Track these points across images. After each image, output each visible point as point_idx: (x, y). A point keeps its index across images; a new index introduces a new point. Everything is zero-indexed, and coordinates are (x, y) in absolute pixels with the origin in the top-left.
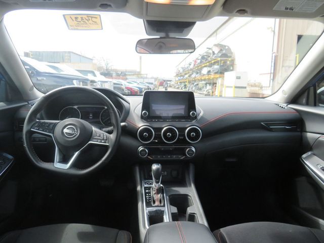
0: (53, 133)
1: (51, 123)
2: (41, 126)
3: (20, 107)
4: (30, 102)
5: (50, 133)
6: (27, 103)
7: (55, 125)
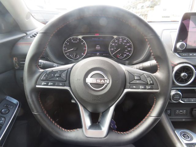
0: (70, 86)
1: (62, 71)
2: (50, 77)
3: (16, 41)
4: (28, 33)
5: (64, 86)
6: (25, 34)
7: (69, 72)
